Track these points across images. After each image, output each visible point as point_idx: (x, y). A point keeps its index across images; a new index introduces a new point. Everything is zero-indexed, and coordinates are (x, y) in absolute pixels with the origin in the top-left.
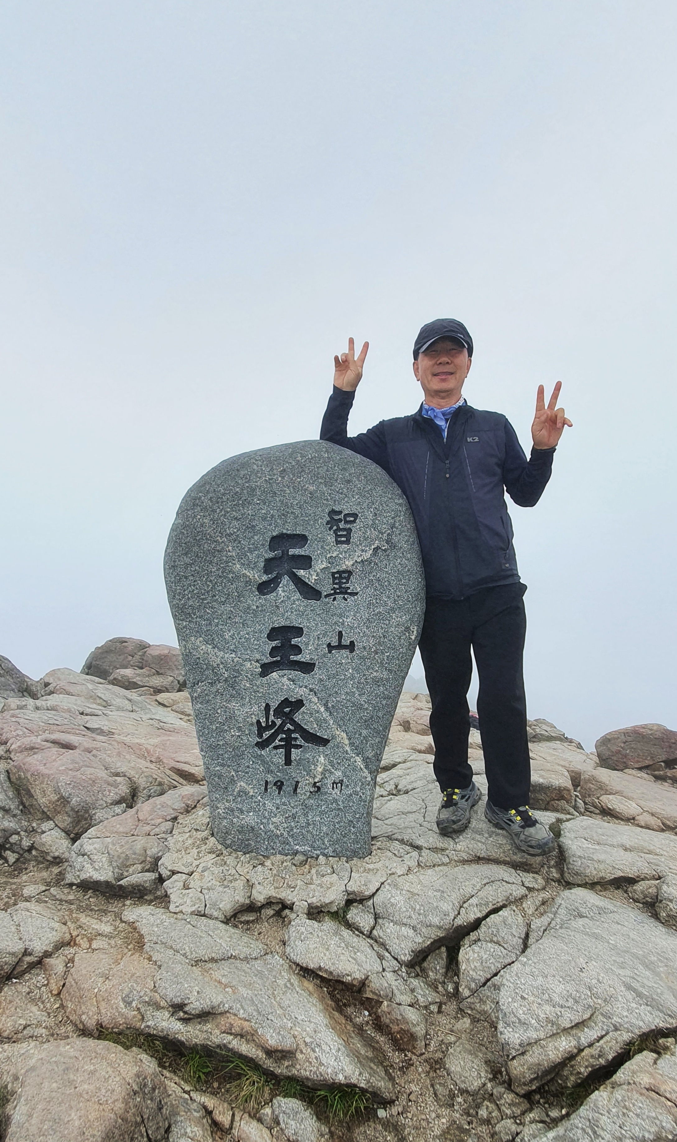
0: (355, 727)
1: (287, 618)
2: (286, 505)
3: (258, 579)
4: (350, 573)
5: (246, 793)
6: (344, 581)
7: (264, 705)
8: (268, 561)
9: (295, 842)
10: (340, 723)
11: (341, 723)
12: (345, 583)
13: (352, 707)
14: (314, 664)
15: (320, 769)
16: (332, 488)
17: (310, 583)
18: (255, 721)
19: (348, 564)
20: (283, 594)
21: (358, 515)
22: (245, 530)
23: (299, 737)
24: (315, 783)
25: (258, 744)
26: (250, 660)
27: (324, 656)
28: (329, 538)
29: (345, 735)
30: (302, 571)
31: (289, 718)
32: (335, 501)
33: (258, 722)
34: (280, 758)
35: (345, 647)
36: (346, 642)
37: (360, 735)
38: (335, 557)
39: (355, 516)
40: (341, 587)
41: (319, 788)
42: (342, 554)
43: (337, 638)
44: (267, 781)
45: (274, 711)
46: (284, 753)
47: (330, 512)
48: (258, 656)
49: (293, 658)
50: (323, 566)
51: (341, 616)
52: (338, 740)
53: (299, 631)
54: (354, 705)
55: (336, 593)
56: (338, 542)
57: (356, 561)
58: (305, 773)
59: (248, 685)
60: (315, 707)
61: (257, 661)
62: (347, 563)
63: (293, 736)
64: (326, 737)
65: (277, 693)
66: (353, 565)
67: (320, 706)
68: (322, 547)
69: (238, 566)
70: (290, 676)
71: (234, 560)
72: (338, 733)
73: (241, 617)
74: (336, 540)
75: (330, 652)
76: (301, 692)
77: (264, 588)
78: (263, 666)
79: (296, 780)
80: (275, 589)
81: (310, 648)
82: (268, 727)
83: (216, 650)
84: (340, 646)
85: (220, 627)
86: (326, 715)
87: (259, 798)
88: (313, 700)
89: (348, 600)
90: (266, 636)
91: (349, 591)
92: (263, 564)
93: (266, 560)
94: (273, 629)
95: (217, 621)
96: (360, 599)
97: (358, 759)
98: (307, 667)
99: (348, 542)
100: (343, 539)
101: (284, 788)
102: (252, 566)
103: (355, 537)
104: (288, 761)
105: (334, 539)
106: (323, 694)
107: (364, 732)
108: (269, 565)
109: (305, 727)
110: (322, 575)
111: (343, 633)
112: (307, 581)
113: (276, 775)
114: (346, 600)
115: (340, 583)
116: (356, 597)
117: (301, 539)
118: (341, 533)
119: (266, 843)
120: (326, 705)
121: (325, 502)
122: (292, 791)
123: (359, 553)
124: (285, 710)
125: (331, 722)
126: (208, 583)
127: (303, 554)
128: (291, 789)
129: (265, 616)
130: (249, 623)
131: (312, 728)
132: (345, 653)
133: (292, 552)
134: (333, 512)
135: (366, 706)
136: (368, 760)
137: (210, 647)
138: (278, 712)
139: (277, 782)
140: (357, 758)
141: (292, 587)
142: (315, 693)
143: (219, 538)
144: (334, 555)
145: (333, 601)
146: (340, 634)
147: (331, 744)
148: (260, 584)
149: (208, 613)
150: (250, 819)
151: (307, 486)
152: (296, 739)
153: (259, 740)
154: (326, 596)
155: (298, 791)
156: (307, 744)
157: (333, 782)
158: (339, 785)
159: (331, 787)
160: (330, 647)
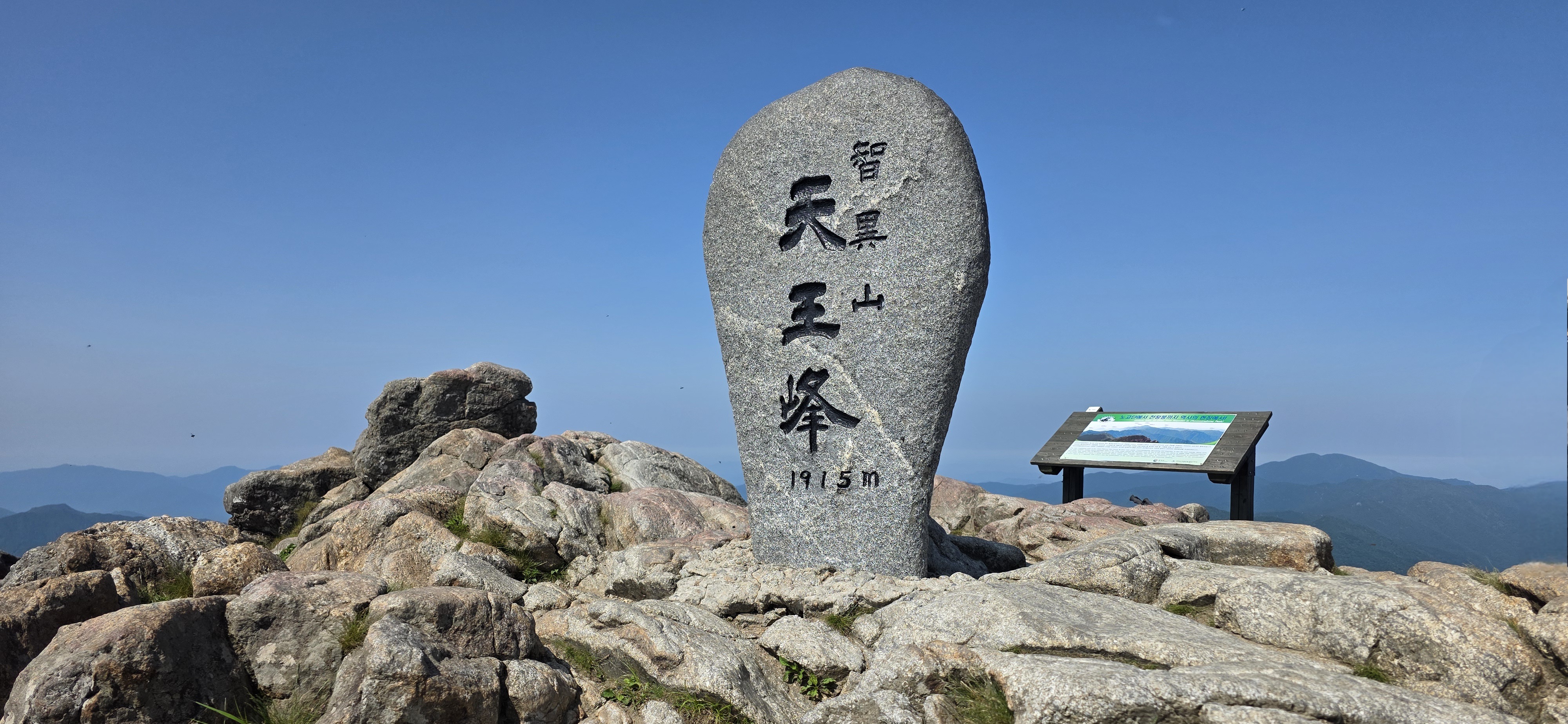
0: (889, 403)
1: (809, 273)
2: (808, 145)
3: (779, 232)
4: (876, 213)
5: (774, 489)
6: (870, 223)
7: (787, 378)
8: (790, 211)
9: (826, 552)
10: (870, 397)
11: (872, 398)
12: (872, 226)
13: (884, 377)
14: (838, 327)
15: (848, 456)
16: (858, 117)
17: (832, 231)
18: (778, 398)
19: (872, 203)
20: (804, 246)
21: (886, 144)
22: (767, 179)
23: (824, 415)
24: (842, 473)
25: (782, 426)
26: (772, 326)
27: (848, 315)
28: (853, 175)
29: (877, 413)
30: (824, 217)
31: (812, 391)
32: (861, 131)
33: (782, 399)
34: (804, 441)
35: (873, 303)
36: (873, 297)
37: (897, 413)
38: (860, 197)
39: (883, 145)
40: (867, 232)
41: (849, 481)
42: (867, 192)
43: (863, 292)
44: (793, 472)
45: (798, 384)
46: (808, 436)
47: (855, 146)
48: (779, 320)
49: (817, 320)
50: (846, 208)
51: (867, 266)
52: (869, 418)
53: (821, 288)
54: (886, 374)
55: (861, 240)
56: (863, 179)
57: (883, 198)
58: (832, 461)
59: (770, 355)
60: (841, 378)
61: (779, 326)
62: (873, 201)
63: (818, 414)
64: (853, 415)
65: (799, 362)
66: (879, 203)
67: (846, 377)
68: (846, 187)
69: (760, 220)
70: (813, 342)
71: (756, 214)
72: (868, 410)
73: (764, 277)
74: (861, 177)
75: (855, 310)
76: (823, 360)
77: (787, 241)
78: (785, 332)
79: (823, 469)
80: (796, 243)
81: (833, 306)
82: (790, 405)
83: (742, 318)
84: (866, 303)
85: (745, 291)
86: (853, 387)
87: (787, 494)
88: (839, 369)
89: (876, 246)
90: (788, 296)
91: (876, 235)
92: (783, 215)
93: (788, 210)
94: (795, 288)
95: (741, 285)
96: (889, 244)
97: (896, 445)
98: (832, 329)
99: (874, 177)
100: (869, 174)
101: (811, 480)
102: (774, 218)
103: (883, 170)
104: (813, 447)
105: (859, 176)
106: (849, 362)
107: (901, 411)
108: (790, 215)
109: (831, 403)
110: (844, 220)
111: (871, 285)
112: (829, 228)
113: (802, 463)
114: (873, 246)
115: (867, 227)
116: (884, 242)
117: (825, 181)
118: (867, 168)
119: (796, 553)
120: (853, 375)
121: (850, 134)
122: (820, 485)
123: (887, 188)
124: (809, 382)
125: (860, 396)
126: (734, 244)
127: (826, 197)
128: (819, 482)
129: (786, 273)
130: (773, 284)
131: (838, 403)
132: (873, 309)
133: (814, 197)
134: (858, 144)
135: (901, 376)
136: (908, 448)
137: (736, 315)
138: (802, 384)
139: (803, 473)
140: (892, 443)
141: (813, 236)
142: (840, 361)
143: (743, 192)
144: (858, 195)
145: (859, 249)
146: (867, 286)
147: (860, 424)
148: (781, 238)
149: (734, 278)
150: (779, 521)
151: (831, 119)
152: (822, 418)
153: (783, 421)
154: (851, 243)
155: (826, 485)
156: (832, 425)
157: (865, 473)
158: (873, 477)
159: (862, 481)
160: (856, 304)
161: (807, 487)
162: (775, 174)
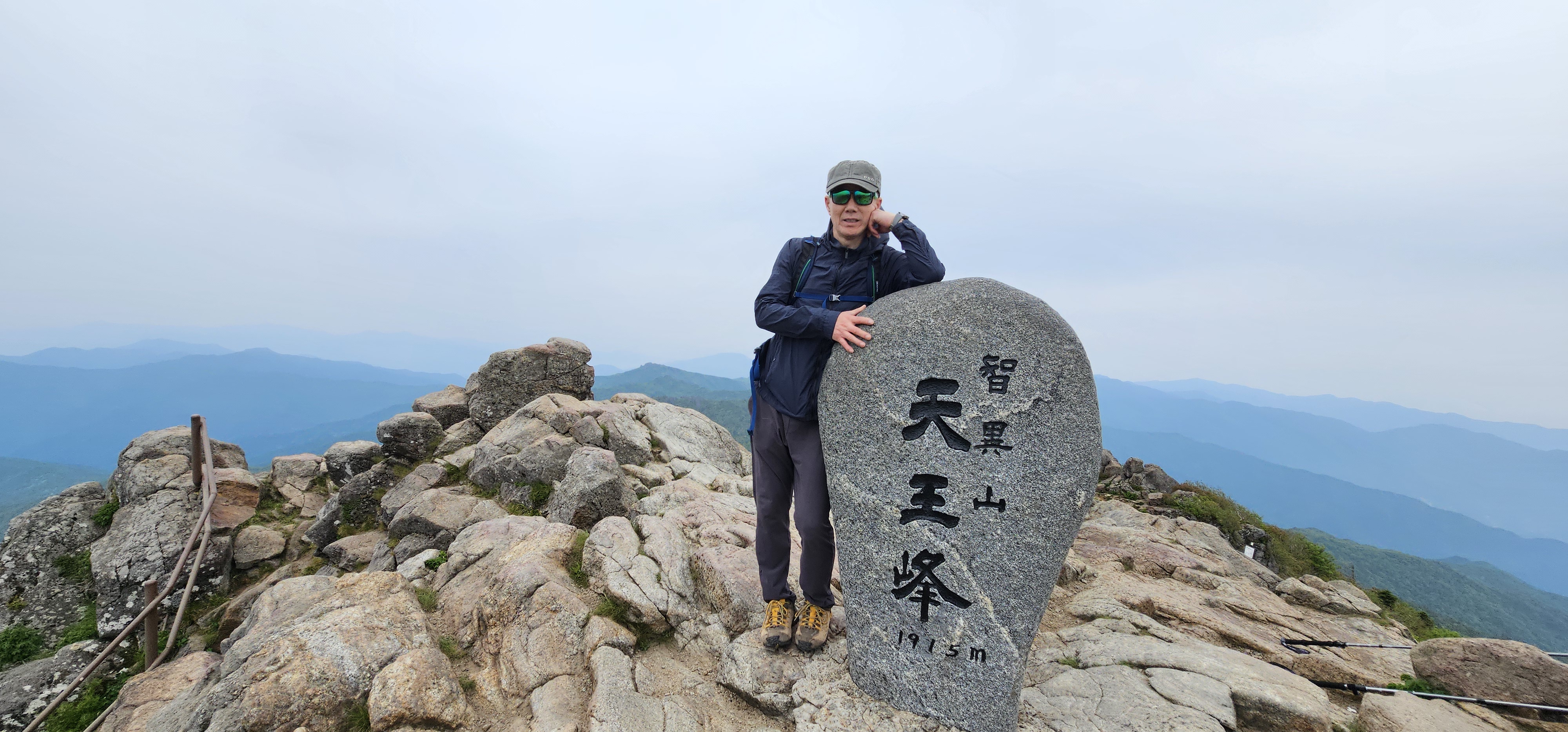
0: (1002, 594)
1: (932, 466)
2: (938, 349)
3: (904, 423)
4: (1004, 425)
5: (881, 640)
6: (996, 432)
7: (902, 552)
8: (914, 405)
9: (928, 704)
10: (984, 586)
11: (986, 586)
12: (997, 435)
13: (998, 571)
14: (959, 519)
15: (958, 632)
16: (989, 331)
17: (957, 432)
18: (892, 567)
19: (1001, 415)
20: (929, 441)
21: (1017, 362)
22: (894, 372)
23: (937, 592)
24: (952, 646)
25: (894, 591)
26: (891, 504)
27: (969, 511)
28: (982, 385)
29: (988, 600)
30: (950, 419)
31: (927, 570)
32: (992, 345)
33: (896, 569)
34: (916, 610)
35: (994, 505)
36: (995, 499)
37: (1008, 603)
38: (988, 406)
39: (1014, 362)
40: (993, 440)
41: (956, 653)
42: (996, 403)
43: (986, 493)
44: (901, 632)
45: (913, 560)
46: (920, 607)
47: (985, 358)
48: (898, 501)
49: (935, 508)
50: (974, 415)
51: (991, 470)
52: (982, 604)
53: (943, 482)
54: (1002, 569)
55: (986, 445)
56: (991, 390)
57: (1012, 413)
58: (942, 633)
59: (887, 530)
60: (957, 564)
61: (898, 506)
62: (1001, 413)
63: (931, 590)
64: (967, 599)
65: (916, 542)
66: (1007, 416)
67: (962, 565)
68: (974, 394)
69: (884, 407)
70: (931, 528)
71: (881, 401)
72: (981, 597)
73: (885, 459)
74: (990, 388)
75: (976, 508)
76: (940, 545)
77: (910, 433)
78: (904, 512)
79: (932, 637)
80: (921, 435)
81: (954, 501)
82: (905, 576)
83: (858, 489)
84: (988, 503)
85: (864, 467)
86: (968, 575)
87: (893, 647)
88: (955, 556)
89: (1001, 454)
90: (908, 481)
91: (1002, 444)
92: (909, 409)
93: (913, 404)
94: (916, 476)
95: (861, 460)
96: (1014, 454)
97: (1004, 630)
98: (950, 521)
99: (1003, 391)
100: (998, 387)
101: (919, 643)
102: (898, 409)
103: (1012, 386)
104: (924, 616)
105: (987, 387)
106: (966, 552)
107: (1013, 602)
108: (915, 409)
109: (945, 584)
110: (970, 424)
111: (993, 489)
112: (955, 429)
113: (911, 627)
114: (998, 454)
115: (993, 435)
116: (1010, 452)
117: (950, 386)
118: (996, 380)
119: (898, 695)
120: (969, 565)
121: (980, 346)
122: (928, 648)
123: (1016, 403)
124: (924, 562)
125: (974, 583)
126: (855, 422)
127: (952, 400)
128: (926, 646)
129: (908, 461)
130: (893, 467)
131: (952, 585)
132: (994, 511)
133: (940, 397)
134: (988, 357)
135: (1016, 573)
136: (1015, 634)
137: (854, 485)
138: (917, 562)
139: (911, 634)
140: (1002, 629)
141: (939, 434)
142: (957, 550)
143: (867, 379)
144: (986, 405)
145: (984, 453)
146: (989, 490)
147: (972, 608)
148: (905, 428)
149: (853, 452)
150: (883, 666)
151: (961, 328)
152: (935, 595)
153: (895, 587)
154: (976, 447)
155: (934, 650)
156: (945, 603)
157: (973, 649)
158: (980, 654)
159: (969, 655)
160: (977, 503)
161: (914, 647)
162: (902, 369)
